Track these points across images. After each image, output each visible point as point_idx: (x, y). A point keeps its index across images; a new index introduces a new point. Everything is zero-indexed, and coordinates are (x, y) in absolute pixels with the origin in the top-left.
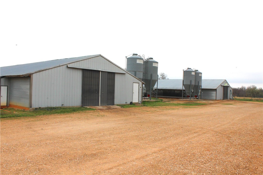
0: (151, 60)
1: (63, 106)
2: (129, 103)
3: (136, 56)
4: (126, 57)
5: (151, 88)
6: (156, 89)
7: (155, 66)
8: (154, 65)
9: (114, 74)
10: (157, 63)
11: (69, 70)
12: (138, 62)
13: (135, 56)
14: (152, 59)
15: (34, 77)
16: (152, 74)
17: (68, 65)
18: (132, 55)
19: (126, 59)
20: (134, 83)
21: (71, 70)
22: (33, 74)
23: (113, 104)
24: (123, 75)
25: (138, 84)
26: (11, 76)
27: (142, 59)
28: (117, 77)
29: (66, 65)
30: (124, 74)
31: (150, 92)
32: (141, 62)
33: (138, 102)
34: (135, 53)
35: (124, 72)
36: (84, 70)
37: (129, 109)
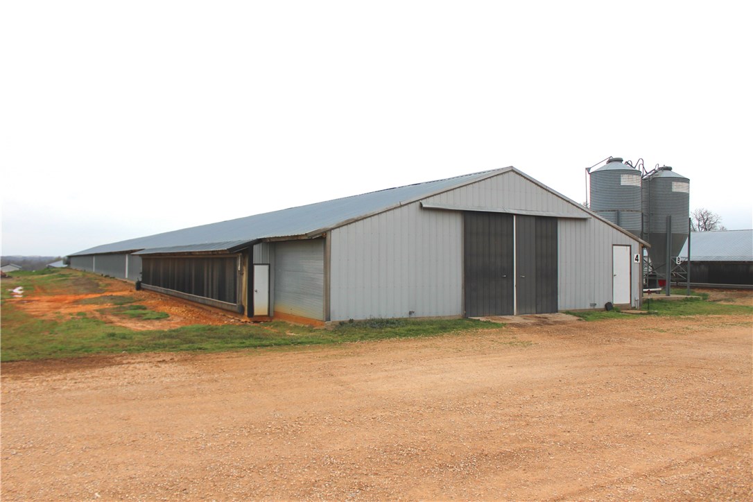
0: (665, 174)
1: (413, 316)
2: (601, 305)
3: (619, 163)
4: (588, 169)
5: (668, 259)
6: (684, 263)
7: (680, 191)
8: (677, 188)
9: (553, 221)
10: (687, 181)
11: (427, 215)
12: (625, 181)
13: (614, 166)
14: (669, 169)
15: (335, 239)
16: (670, 217)
17: (423, 202)
18: (605, 163)
19: (588, 176)
20: (614, 247)
21: (433, 217)
22: (331, 230)
23: (554, 309)
24: (583, 223)
25: (629, 247)
26: (278, 237)
27: (638, 173)
28: (564, 231)
29: (418, 203)
30: (585, 220)
31: (667, 271)
32: (635, 182)
33: (629, 302)
34: (615, 156)
35: (584, 215)
36: (466, 215)
37: (603, 323)
